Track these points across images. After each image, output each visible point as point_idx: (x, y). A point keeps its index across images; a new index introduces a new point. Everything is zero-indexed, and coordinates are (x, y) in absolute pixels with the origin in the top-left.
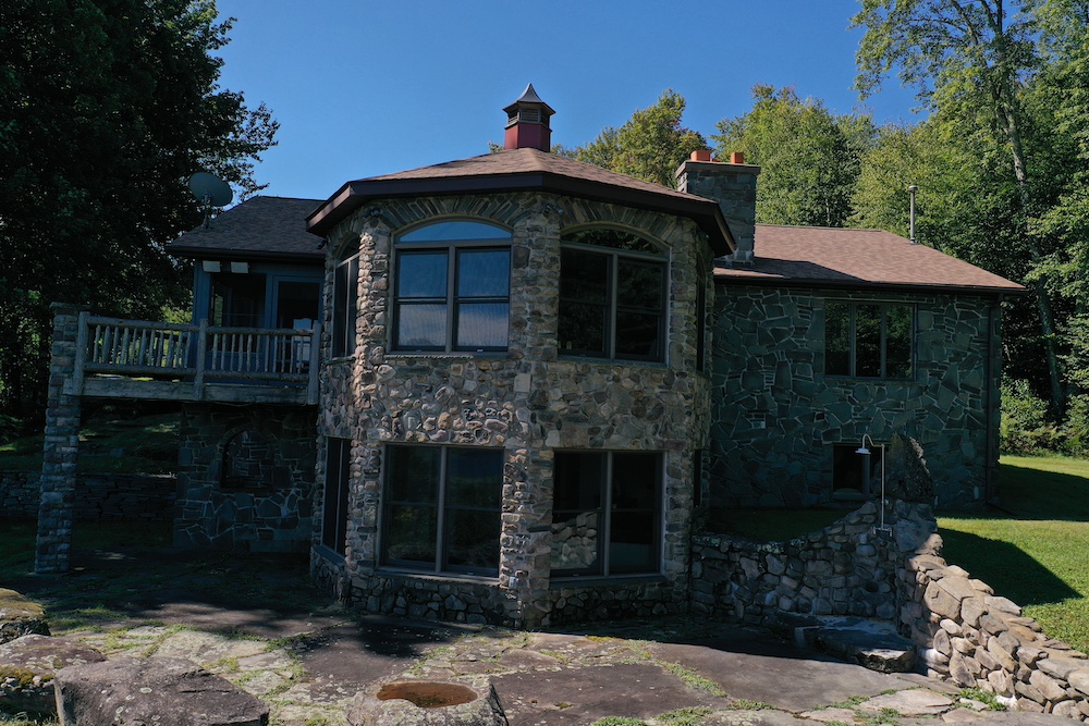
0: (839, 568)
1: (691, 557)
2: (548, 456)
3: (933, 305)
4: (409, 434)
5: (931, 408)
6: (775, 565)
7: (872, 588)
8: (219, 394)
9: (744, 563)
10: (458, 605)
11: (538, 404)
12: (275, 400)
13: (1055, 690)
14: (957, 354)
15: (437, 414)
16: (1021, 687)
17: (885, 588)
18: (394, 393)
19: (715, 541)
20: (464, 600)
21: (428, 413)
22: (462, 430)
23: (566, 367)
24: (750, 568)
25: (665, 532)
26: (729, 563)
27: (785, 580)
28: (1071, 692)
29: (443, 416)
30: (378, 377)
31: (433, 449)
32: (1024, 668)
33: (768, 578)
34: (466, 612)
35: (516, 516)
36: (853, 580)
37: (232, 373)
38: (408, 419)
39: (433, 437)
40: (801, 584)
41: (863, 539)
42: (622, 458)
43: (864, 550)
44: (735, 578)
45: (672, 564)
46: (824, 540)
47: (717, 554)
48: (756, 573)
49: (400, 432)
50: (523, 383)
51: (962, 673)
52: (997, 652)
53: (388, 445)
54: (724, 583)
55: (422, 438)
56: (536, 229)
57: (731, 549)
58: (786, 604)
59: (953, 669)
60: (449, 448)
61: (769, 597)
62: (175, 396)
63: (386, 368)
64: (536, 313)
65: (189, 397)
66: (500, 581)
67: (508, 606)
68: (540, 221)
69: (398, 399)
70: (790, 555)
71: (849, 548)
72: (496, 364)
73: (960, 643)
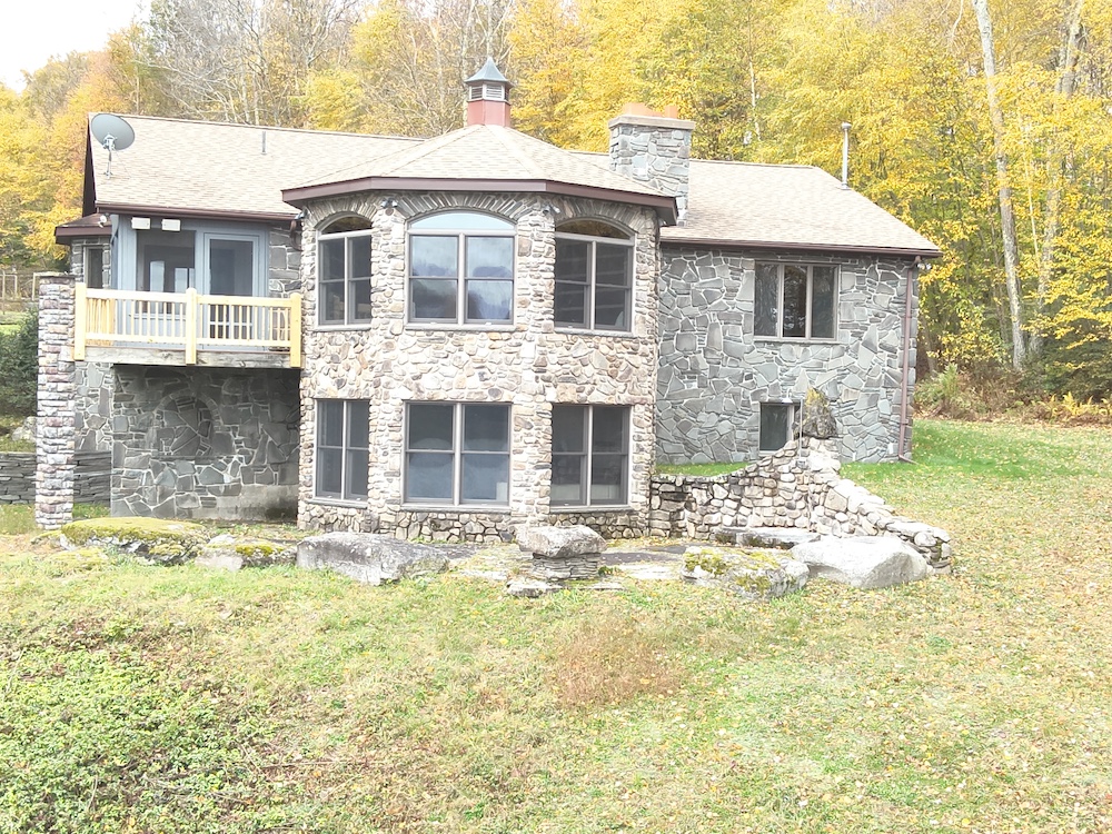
0: (768, 492)
1: (651, 492)
2: (547, 408)
3: (856, 266)
4: (429, 392)
5: (852, 367)
6: (720, 492)
7: (791, 506)
10: (477, 529)
12: (264, 364)
14: (877, 315)
15: (453, 376)
17: (802, 505)
18: (413, 359)
19: (671, 478)
20: (481, 526)
21: (444, 375)
22: (478, 388)
24: (700, 497)
25: (631, 473)
26: (683, 494)
27: (728, 503)
29: (460, 376)
30: (398, 345)
33: (714, 502)
34: (483, 534)
36: (778, 500)
38: (427, 380)
39: (451, 395)
40: (740, 504)
41: (786, 468)
42: (600, 410)
43: (787, 477)
44: (688, 506)
45: (636, 497)
46: (756, 470)
47: (672, 488)
49: (421, 391)
50: (528, 351)
53: (408, 403)
54: (679, 511)
55: (442, 396)
56: (537, 224)
57: (685, 482)
63: (405, 337)
64: (537, 294)
66: (510, 508)
68: (540, 217)
69: (417, 364)
70: (731, 483)
72: (505, 335)
73: (847, 527)
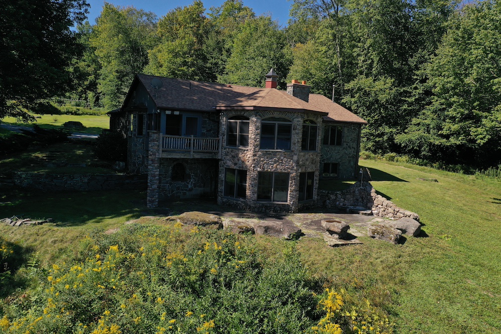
0: (352, 196)
1: (318, 195)
2: (299, 174)
4: (266, 169)
5: (345, 153)
6: (339, 196)
7: (357, 200)
8: (197, 156)
9: (331, 196)
10: (278, 209)
11: (297, 162)
12: (210, 157)
13: (402, 215)
14: (352, 139)
15: (273, 165)
16: (395, 216)
17: (361, 200)
18: (262, 159)
19: (324, 191)
20: (280, 208)
21: (271, 164)
22: (280, 168)
23: (302, 154)
24: (333, 197)
25: (314, 190)
26: (327, 196)
27: (342, 199)
28: (405, 215)
29: (275, 165)
30: (258, 155)
31: (271, 173)
32: (396, 213)
33: (338, 199)
34: (280, 210)
35: (293, 188)
36: (354, 198)
37: (200, 151)
38: (266, 166)
39: (272, 170)
40: (345, 200)
41: (357, 190)
42: (309, 173)
43: (357, 192)
44: (329, 199)
45: (315, 197)
46: (350, 191)
47: (324, 194)
48: (335, 198)
49: (264, 169)
50: (295, 158)
51: (382, 214)
52: (390, 210)
53: (259, 172)
54: (326, 201)
55: (269, 170)
56: (299, 121)
57: (328, 193)
58: (341, 204)
59: (380, 214)
60: (275, 173)
61: (337, 203)
62: (185, 157)
63: (260, 153)
64: (298, 141)
65: (189, 157)
66: (288, 203)
67: (290, 208)
68: (300, 119)
69: (263, 161)
70: (343, 194)
71: (354, 192)
72: (289, 153)
73: (382, 209)
